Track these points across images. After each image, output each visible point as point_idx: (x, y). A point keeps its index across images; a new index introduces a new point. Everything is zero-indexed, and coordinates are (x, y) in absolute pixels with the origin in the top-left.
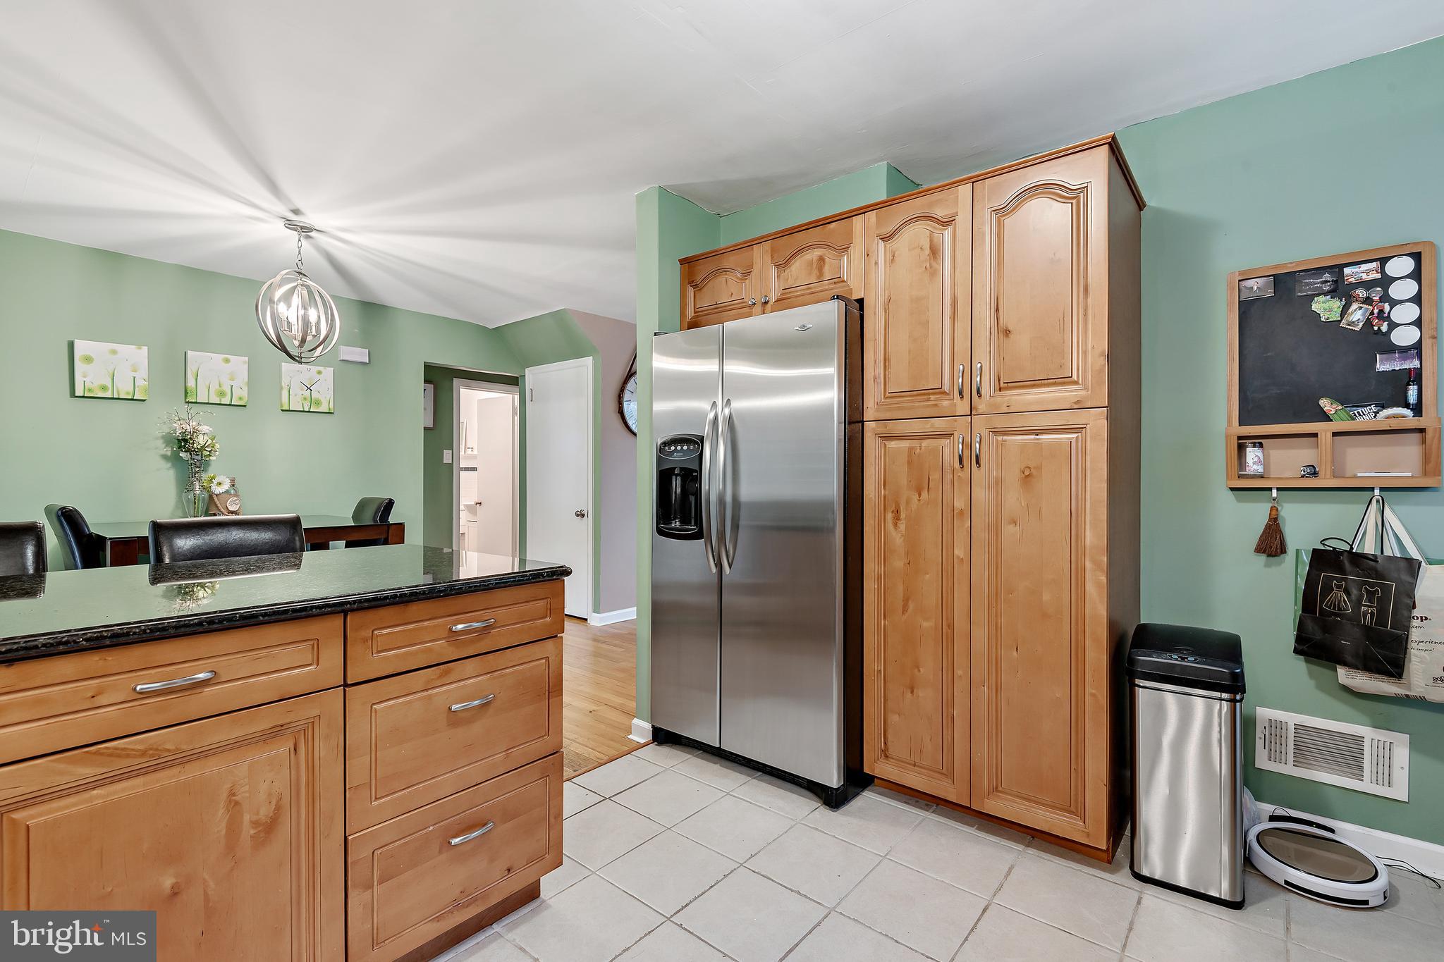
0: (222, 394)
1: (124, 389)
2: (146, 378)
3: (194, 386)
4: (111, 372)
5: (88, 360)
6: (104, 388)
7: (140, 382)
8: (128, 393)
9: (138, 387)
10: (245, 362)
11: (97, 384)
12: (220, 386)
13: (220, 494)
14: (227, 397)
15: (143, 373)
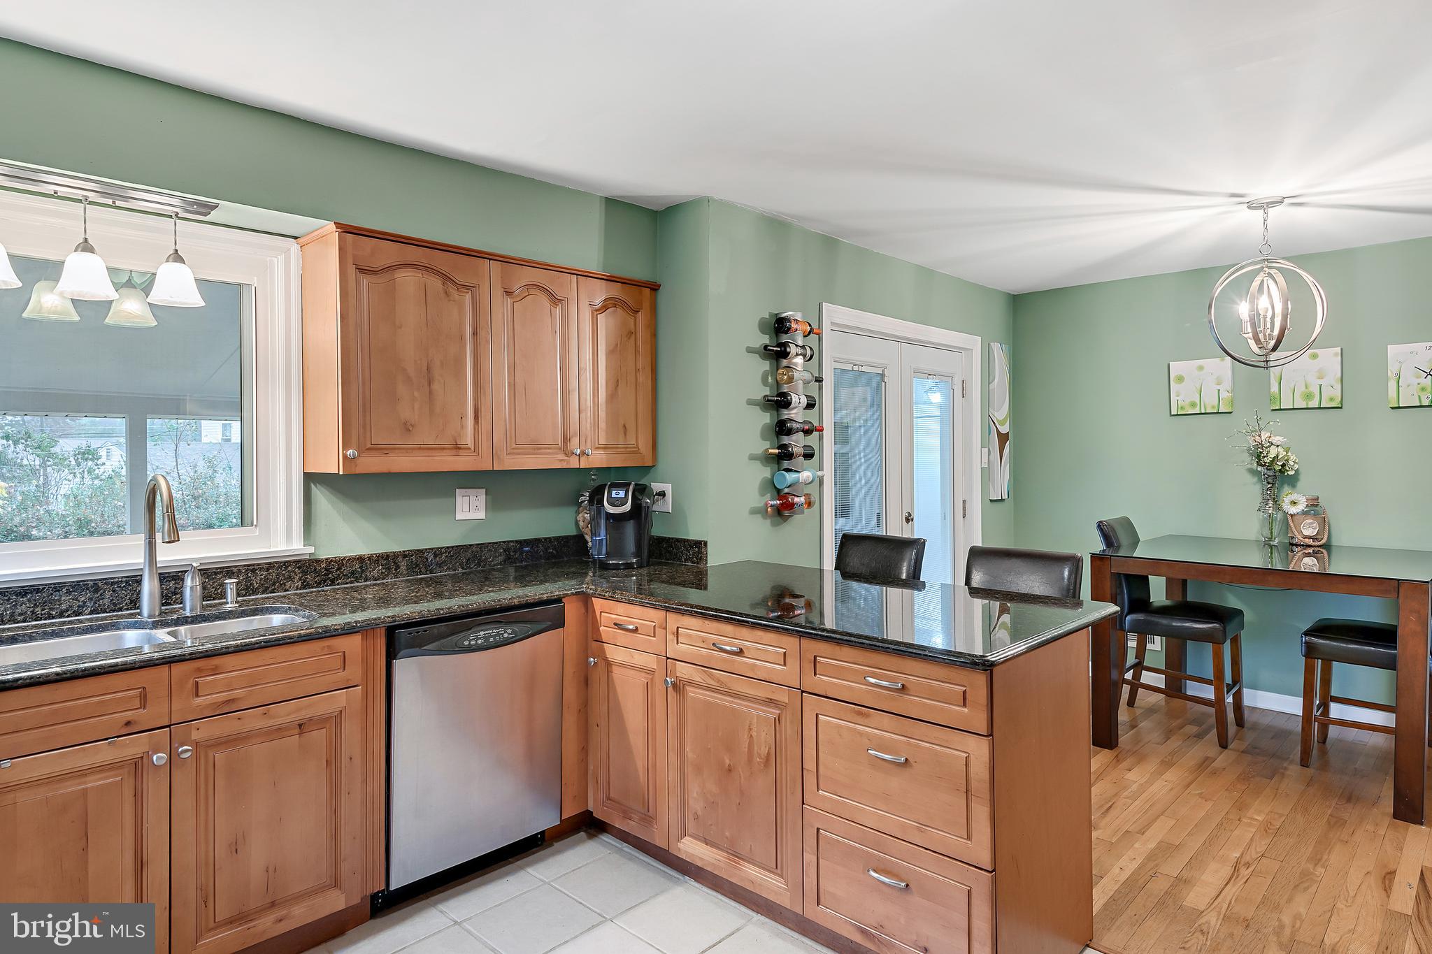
0: (1309, 396)
1: (1210, 404)
2: (1229, 389)
3: (1277, 391)
4: (1199, 388)
5: (1180, 379)
6: (1193, 405)
7: (1224, 395)
8: (1213, 407)
9: (1222, 399)
10: (1336, 354)
11: (1188, 401)
12: (1306, 388)
13: (1294, 515)
14: (1315, 399)
15: (1227, 384)
